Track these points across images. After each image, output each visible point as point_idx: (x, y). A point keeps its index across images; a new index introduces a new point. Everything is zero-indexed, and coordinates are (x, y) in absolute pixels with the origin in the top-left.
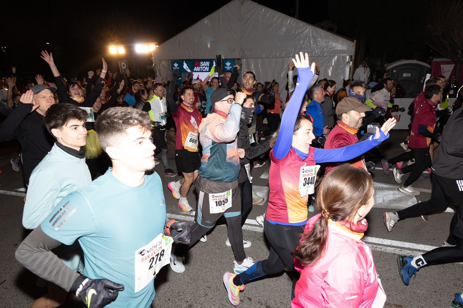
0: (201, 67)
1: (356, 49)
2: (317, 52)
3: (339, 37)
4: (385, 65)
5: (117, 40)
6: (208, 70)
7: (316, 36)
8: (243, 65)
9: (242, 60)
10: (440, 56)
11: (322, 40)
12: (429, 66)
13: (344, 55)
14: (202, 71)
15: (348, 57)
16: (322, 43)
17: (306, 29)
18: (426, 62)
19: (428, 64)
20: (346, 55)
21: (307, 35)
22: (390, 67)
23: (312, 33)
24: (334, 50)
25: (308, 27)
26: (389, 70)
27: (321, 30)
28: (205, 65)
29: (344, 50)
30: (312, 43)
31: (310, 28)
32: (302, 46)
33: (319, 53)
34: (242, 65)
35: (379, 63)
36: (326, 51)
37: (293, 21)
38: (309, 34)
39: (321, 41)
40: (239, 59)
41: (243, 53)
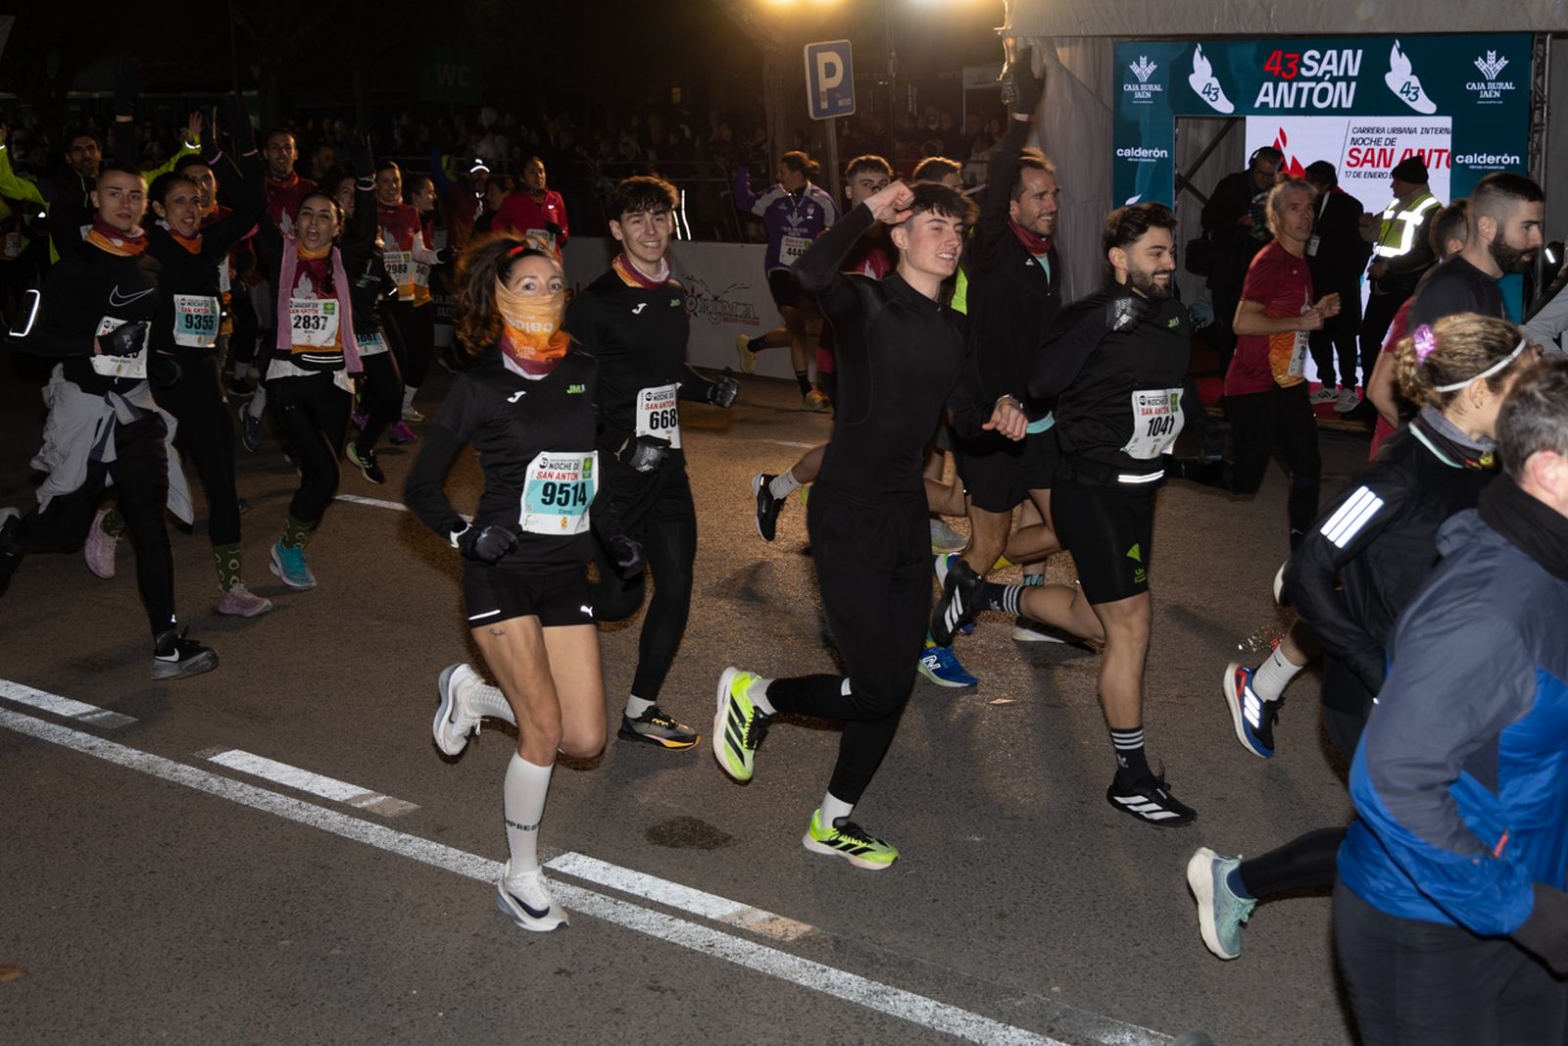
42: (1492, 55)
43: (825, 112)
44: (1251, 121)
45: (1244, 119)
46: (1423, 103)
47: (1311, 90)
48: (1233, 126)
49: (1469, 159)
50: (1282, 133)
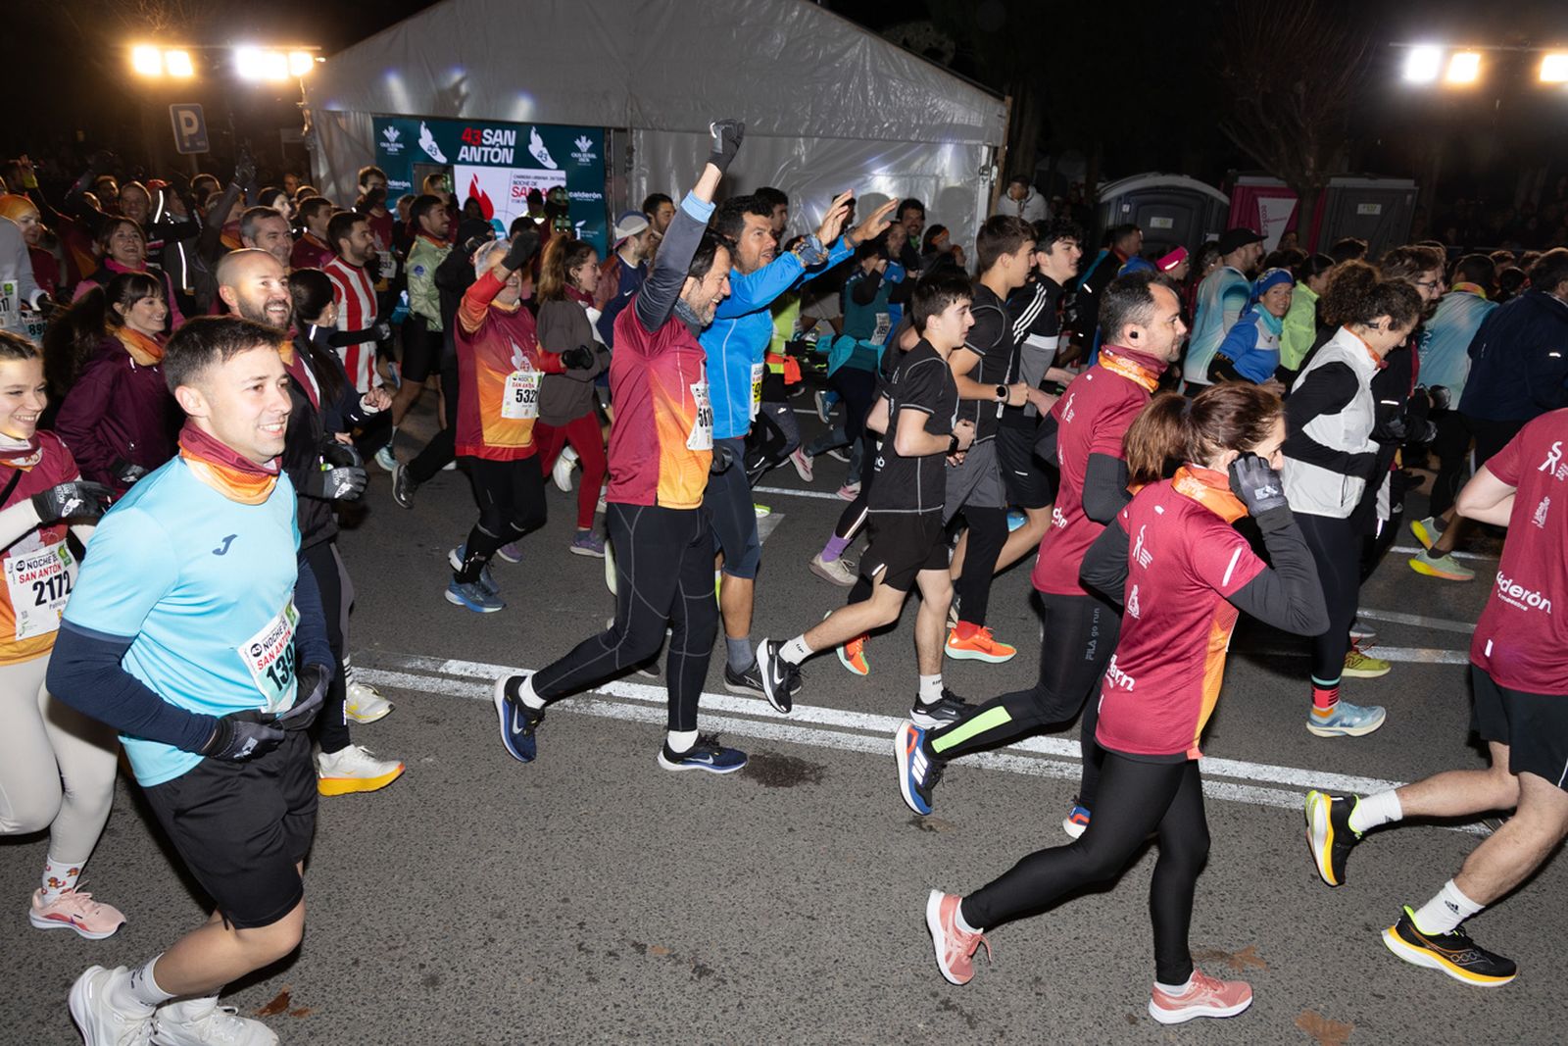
0: (486, 150)
1: (1011, 124)
2: (886, 125)
3: (958, 81)
4: (1099, 185)
5: (162, 23)
7: (885, 71)
8: (635, 153)
9: (634, 136)
10: (1254, 169)
11: (905, 87)
12: (1224, 199)
13: (974, 142)
14: (490, 164)
15: (985, 150)
16: (903, 98)
17: (853, 44)
18: (1217, 187)
19: (1225, 192)
20: (981, 142)
21: (855, 64)
22: (1112, 193)
23: (873, 61)
24: (943, 124)
25: (859, 40)
26: (1109, 203)
27: (901, 52)
28: (500, 140)
29: (975, 128)
30: (871, 93)
31: (864, 44)
32: (839, 100)
33: (894, 129)
34: (633, 150)
35: (1082, 180)
36: (917, 125)
37: (809, 12)
38: (861, 61)
39: (902, 89)
40: (624, 130)
41: (636, 109)
42: (584, 138)
43: (188, 149)
44: (457, 167)
45: (452, 168)
46: (550, 163)
47: (489, 153)
48: (448, 169)
49: (576, 195)
50: (476, 177)
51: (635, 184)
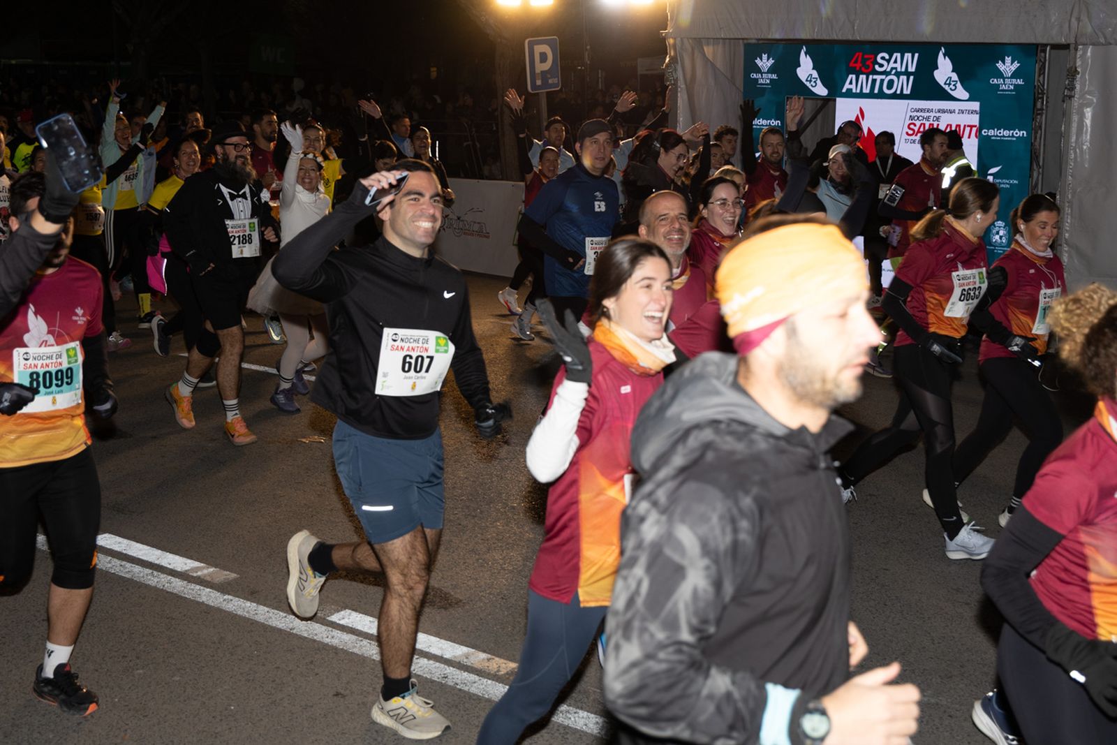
0: (878, 78)
6: (907, 91)
8: (1079, 76)
9: (1079, 53)
14: (881, 95)
28: (898, 65)
34: (1076, 72)
40: (1066, 47)
41: (1084, 18)
42: (1008, 60)
43: (540, 87)
44: (840, 101)
45: (835, 100)
46: (960, 92)
47: (882, 81)
48: (827, 105)
50: (861, 111)
51: (1075, 118)
